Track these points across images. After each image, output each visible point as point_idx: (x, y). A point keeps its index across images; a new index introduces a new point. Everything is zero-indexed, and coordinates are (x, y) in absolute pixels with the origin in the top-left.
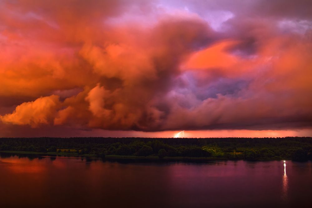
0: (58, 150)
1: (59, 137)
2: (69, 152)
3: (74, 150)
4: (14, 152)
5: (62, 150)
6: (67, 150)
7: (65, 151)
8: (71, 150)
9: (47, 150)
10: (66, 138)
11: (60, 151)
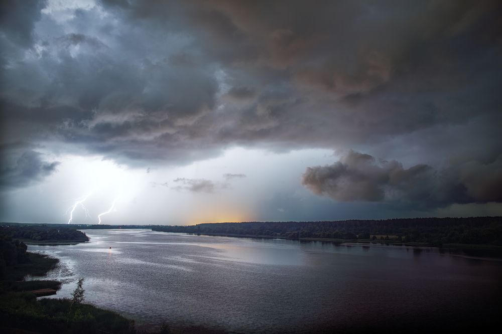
0: (371, 236)
1: (371, 219)
2: (387, 238)
3: (394, 237)
4: (309, 239)
5: (377, 236)
6: (384, 236)
7: (382, 238)
8: (390, 237)
9: (358, 236)
10: (381, 220)
11: (374, 238)
